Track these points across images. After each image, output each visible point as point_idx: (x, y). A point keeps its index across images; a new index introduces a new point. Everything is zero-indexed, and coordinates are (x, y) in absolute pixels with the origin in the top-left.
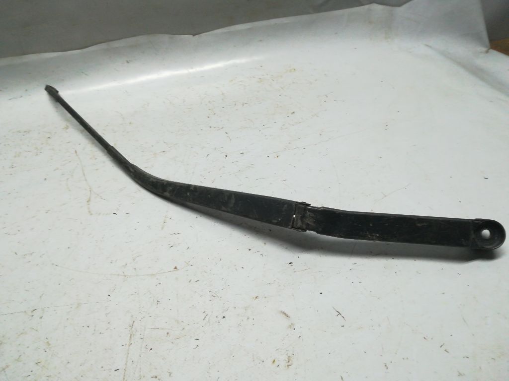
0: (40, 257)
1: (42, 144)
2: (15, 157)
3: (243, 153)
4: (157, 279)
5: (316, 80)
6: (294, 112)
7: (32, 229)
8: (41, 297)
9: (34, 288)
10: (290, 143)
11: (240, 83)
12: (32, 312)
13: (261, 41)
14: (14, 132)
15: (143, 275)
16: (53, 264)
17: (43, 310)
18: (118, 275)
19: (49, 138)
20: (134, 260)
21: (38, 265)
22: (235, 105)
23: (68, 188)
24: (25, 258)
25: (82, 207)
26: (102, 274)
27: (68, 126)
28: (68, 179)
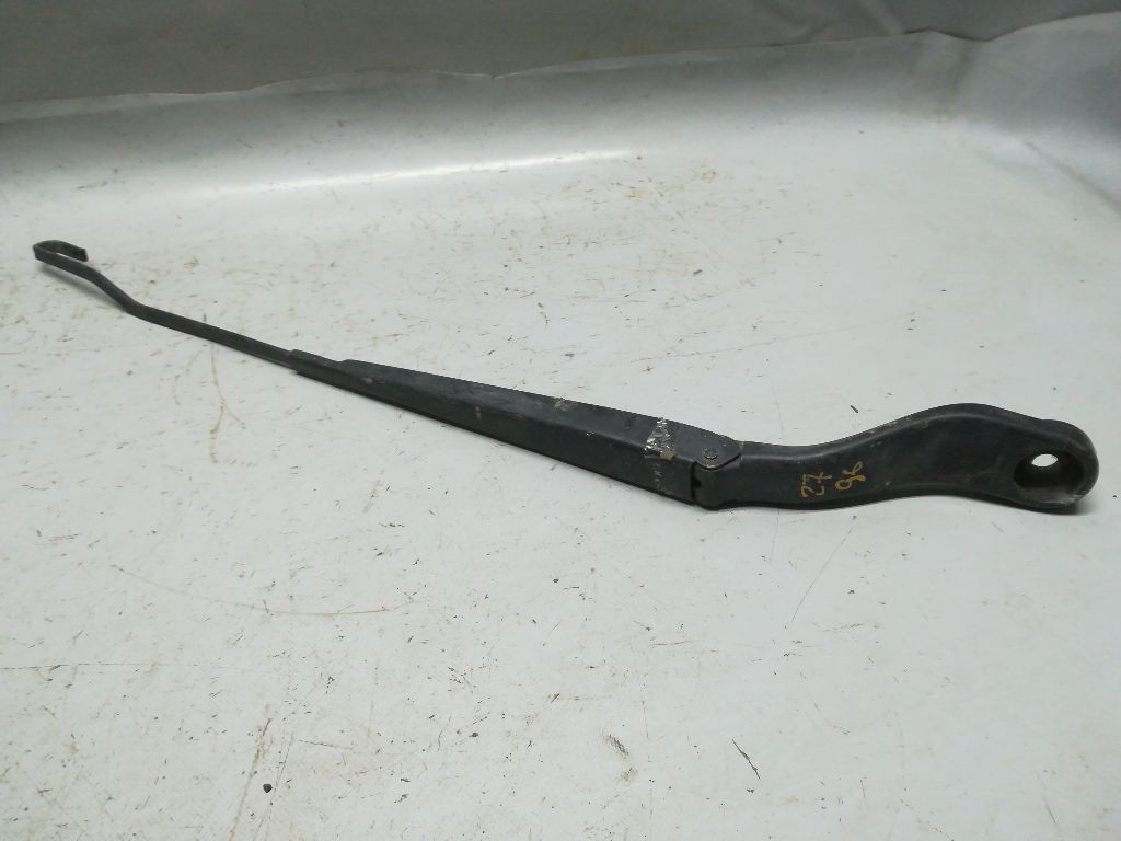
4: (337, 627)
5: (760, 203)
9: (64, 616)
12: (51, 670)
15: (307, 614)
20: (292, 575)
22: (569, 243)
23: (175, 397)
24: (56, 544)
25: (197, 442)
26: (217, 601)
27: (197, 261)
28: (178, 376)
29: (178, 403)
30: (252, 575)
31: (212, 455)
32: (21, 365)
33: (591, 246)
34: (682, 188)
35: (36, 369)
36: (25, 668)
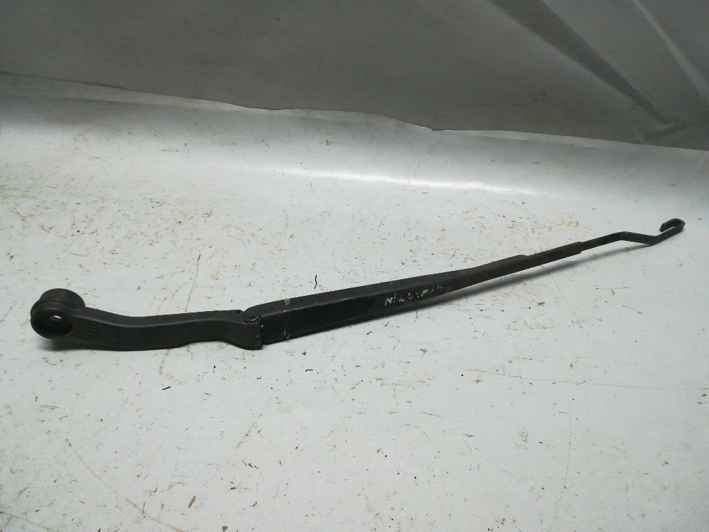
0: (60, 419)
1: (167, 229)
2: (125, 238)
3: (424, 351)
6: (543, 303)
7: (78, 365)
8: (21, 492)
10: (511, 362)
11: (479, 220)
14: (145, 198)
16: (67, 440)
17: (9, 519)
18: (135, 506)
19: (180, 222)
21: (50, 431)
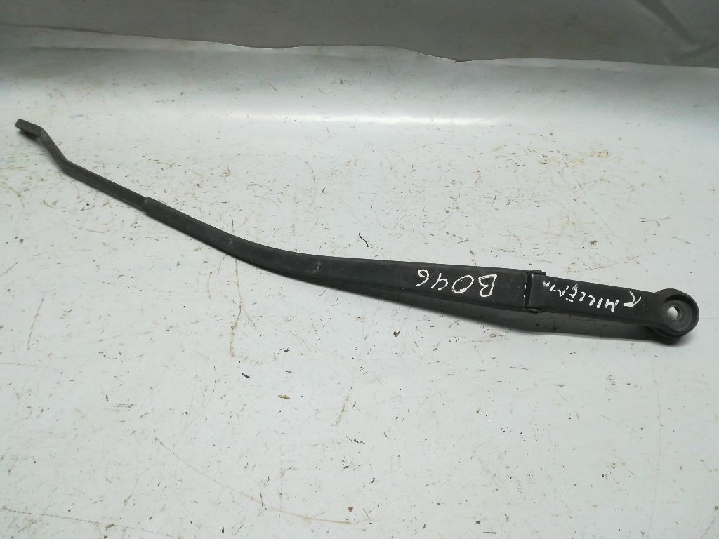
0: (141, 417)
1: (187, 194)
4: (313, 531)
5: (643, 185)
8: (126, 501)
9: (119, 479)
12: (107, 528)
13: (563, 91)
14: (150, 160)
15: (291, 514)
16: (156, 439)
18: (252, 498)
19: (198, 185)
20: (282, 474)
21: (134, 432)
22: (495, 199)
23: (208, 291)
24: (118, 411)
25: (222, 335)
26: (227, 487)
27: (229, 171)
28: (211, 273)
29: (210, 297)
30: (254, 467)
31: (231, 349)
32: (104, 244)
33: (511, 203)
34: (583, 161)
35: (115, 250)
36: (90, 522)
